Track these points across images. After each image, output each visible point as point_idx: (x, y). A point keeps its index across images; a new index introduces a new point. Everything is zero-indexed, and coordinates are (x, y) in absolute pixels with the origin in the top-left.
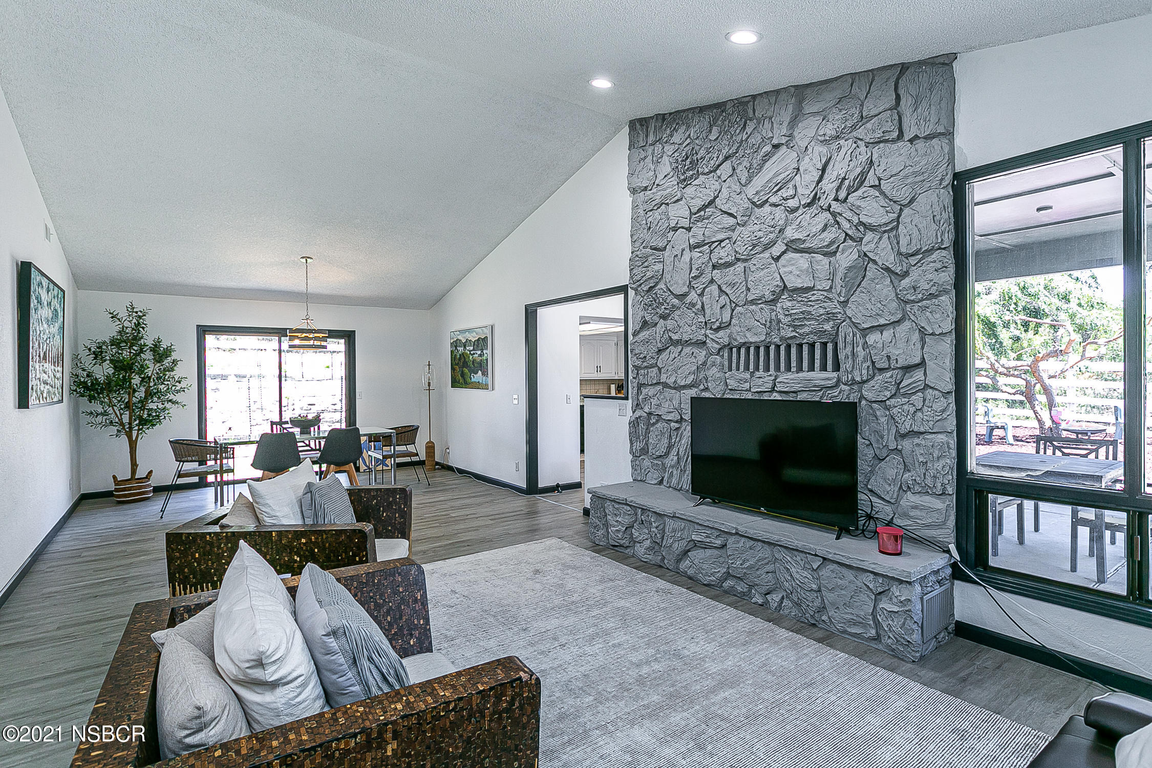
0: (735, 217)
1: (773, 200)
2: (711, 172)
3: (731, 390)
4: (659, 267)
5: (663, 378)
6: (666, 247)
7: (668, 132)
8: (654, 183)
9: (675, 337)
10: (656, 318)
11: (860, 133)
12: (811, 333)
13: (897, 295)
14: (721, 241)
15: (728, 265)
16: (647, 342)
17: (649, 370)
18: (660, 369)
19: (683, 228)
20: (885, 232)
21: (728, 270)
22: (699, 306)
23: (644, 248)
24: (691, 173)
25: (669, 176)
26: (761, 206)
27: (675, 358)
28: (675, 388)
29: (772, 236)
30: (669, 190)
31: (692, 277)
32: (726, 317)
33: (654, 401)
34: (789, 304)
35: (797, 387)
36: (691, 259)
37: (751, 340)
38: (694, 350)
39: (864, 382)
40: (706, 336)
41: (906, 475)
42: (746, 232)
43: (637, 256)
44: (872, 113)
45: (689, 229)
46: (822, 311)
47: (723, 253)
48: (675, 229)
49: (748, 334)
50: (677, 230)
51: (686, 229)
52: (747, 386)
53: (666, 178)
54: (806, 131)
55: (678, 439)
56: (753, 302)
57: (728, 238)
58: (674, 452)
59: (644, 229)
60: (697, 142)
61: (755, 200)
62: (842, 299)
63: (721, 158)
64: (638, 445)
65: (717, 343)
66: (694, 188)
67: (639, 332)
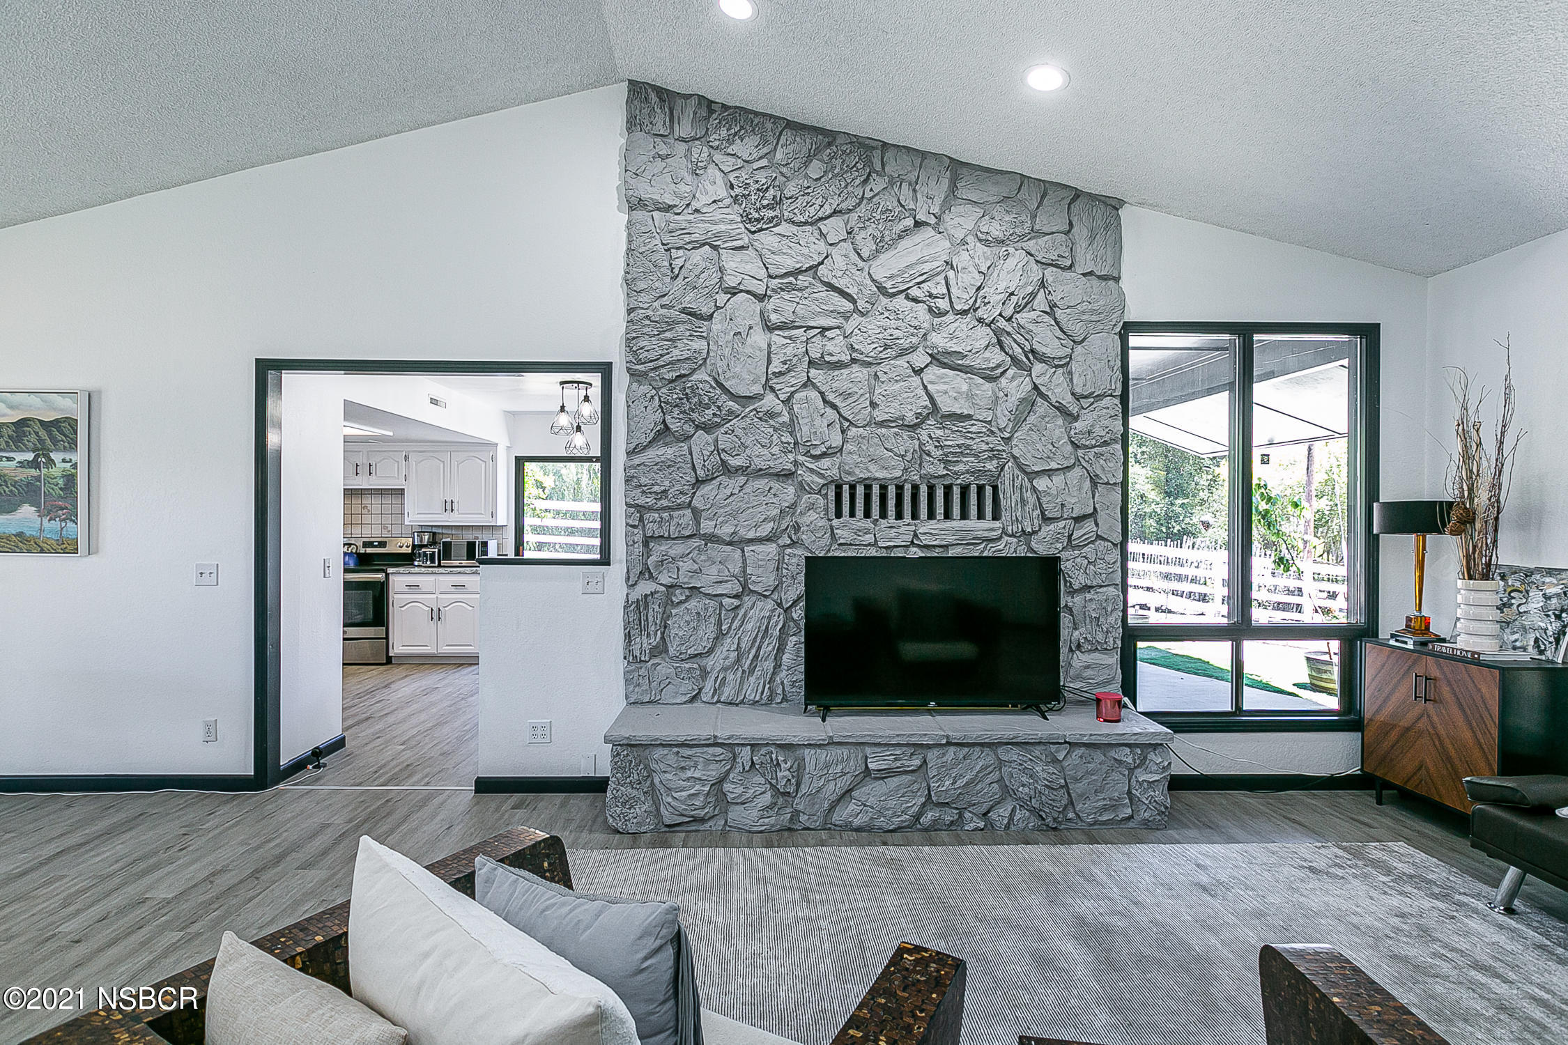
0: (854, 301)
1: (915, 292)
2: (806, 223)
3: (841, 544)
4: (700, 345)
5: (707, 526)
6: (712, 315)
7: (724, 132)
8: (688, 205)
9: (734, 462)
10: (690, 429)
11: (1031, 245)
12: (967, 472)
13: (1070, 438)
14: (825, 329)
15: (840, 365)
16: (669, 466)
17: (676, 514)
18: (696, 514)
19: (748, 292)
20: (1057, 367)
21: (837, 372)
22: (785, 418)
23: (662, 306)
24: (771, 214)
25: (720, 204)
26: (893, 295)
27: (732, 495)
28: (730, 544)
29: (915, 340)
30: (723, 227)
31: (774, 373)
32: (836, 440)
33: (686, 565)
34: (940, 432)
35: (951, 539)
36: (769, 345)
37: (877, 476)
38: (772, 484)
39: (1034, 532)
40: (795, 463)
41: (1076, 633)
42: (872, 325)
43: (647, 317)
44: (1046, 230)
45: (761, 298)
46: (985, 447)
47: (830, 347)
48: (733, 292)
49: (872, 467)
50: (734, 294)
51: (755, 296)
52: (869, 538)
53: (715, 206)
54: (961, 221)
55: (736, 624)
56: (881, 424)
57: (838, 327)
58: (729, 643)
59: (664, 275)
60: (784, 170)
61: (888, 285)
62: (1007, 435)
63: (828, 210)
64: (643, 643)
65: (822, 476)
66: (777, 239)
67: (645, 448)
